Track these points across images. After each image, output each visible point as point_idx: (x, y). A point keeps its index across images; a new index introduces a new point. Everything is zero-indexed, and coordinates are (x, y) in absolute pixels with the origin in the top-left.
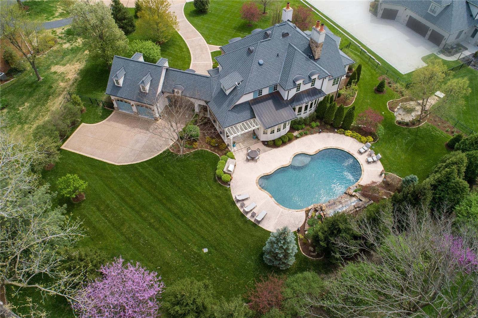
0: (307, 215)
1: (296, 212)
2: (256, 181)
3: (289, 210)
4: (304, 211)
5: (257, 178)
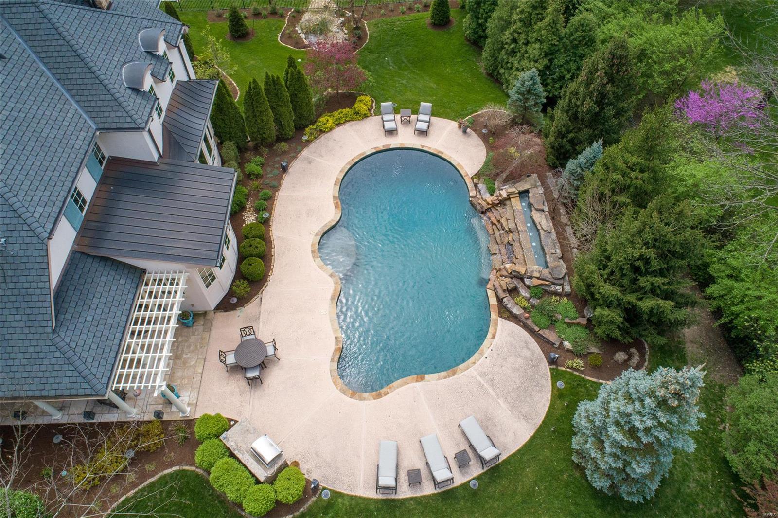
0: (514, 318)
1: (494, 337)
2: (344, 393)
3: (482, 354)
4: (500, 319)
5: (336, 385)
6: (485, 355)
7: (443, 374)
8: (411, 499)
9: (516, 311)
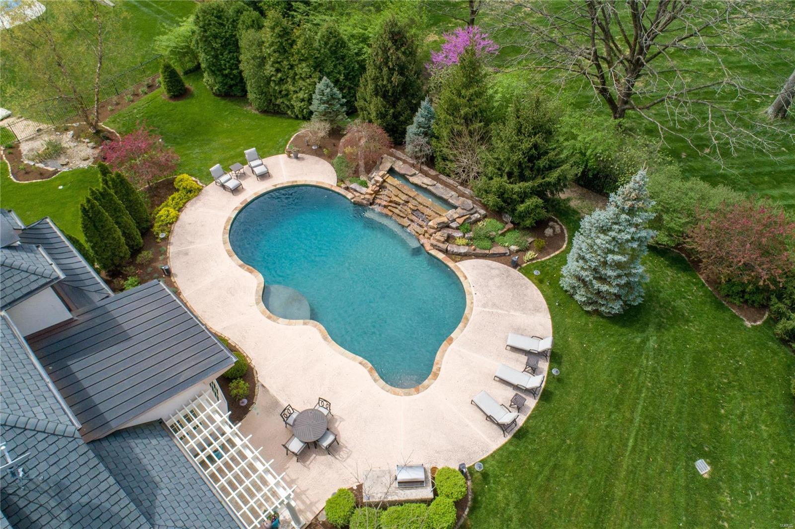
0: (466, 256)
2: (410, 394)
3: (470, 294)
4: (457, 264)
5: (398, 395)
6: (473, 293)
7: (461, 325)
8: (528, 419)
9: (463, 250)
